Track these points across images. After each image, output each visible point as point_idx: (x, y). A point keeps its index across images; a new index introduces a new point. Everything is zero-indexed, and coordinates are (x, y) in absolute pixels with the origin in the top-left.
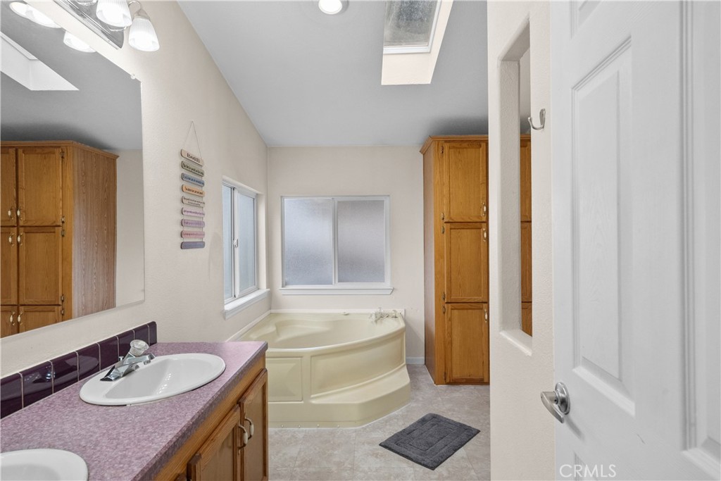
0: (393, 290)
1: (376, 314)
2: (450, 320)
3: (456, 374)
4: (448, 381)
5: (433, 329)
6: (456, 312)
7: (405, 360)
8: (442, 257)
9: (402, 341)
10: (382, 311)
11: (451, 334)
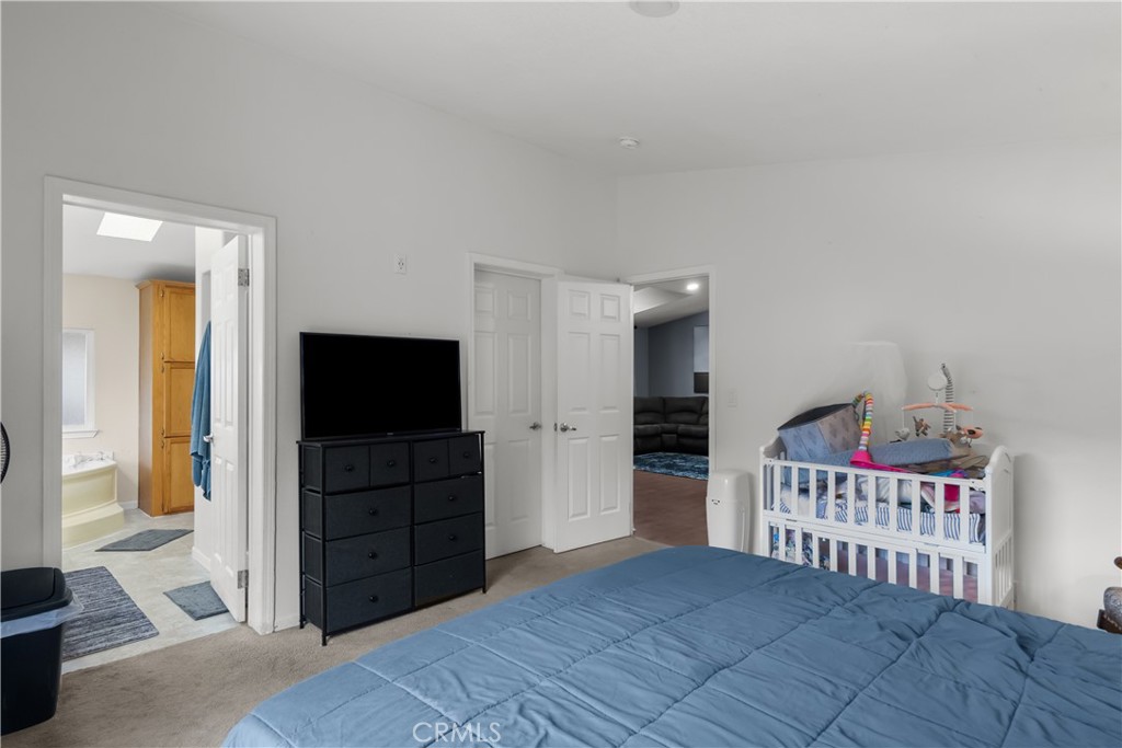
0: (98, 432)
1: (76, 458)
2: (170, 453)
3: (175, 504)
4: (166, 511)
5: (149, 463)
6: (175, 446)
7: (116, 495)
8: (161, 394)
9: (113, 477)
10: (83, 454)
11: (170, 467)
